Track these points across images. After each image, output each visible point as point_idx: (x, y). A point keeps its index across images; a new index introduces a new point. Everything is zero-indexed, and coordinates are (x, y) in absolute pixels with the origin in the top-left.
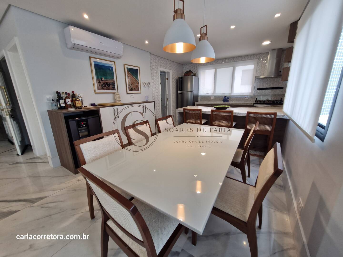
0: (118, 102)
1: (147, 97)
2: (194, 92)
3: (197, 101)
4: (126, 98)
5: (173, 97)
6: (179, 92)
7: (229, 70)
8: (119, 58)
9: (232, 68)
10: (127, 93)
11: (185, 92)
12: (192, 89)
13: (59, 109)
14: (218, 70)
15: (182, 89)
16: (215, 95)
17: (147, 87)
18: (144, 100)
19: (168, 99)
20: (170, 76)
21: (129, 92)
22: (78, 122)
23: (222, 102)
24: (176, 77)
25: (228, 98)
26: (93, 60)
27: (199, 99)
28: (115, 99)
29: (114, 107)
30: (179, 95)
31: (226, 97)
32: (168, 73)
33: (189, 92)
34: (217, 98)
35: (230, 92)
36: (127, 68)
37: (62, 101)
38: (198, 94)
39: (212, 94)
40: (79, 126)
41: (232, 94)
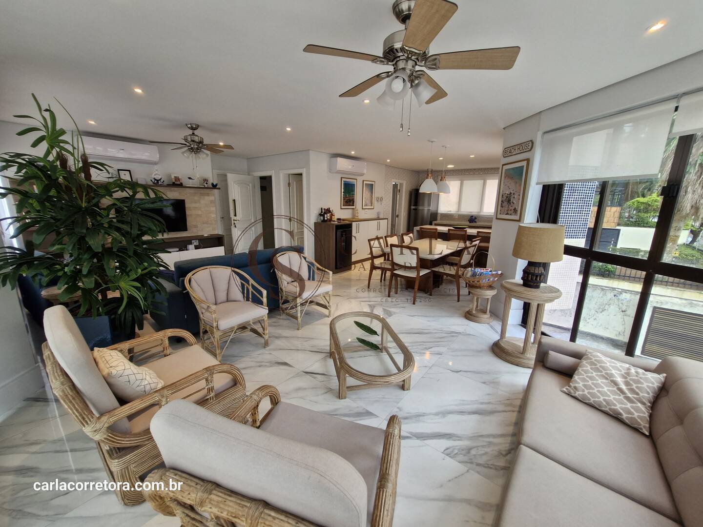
0: (356, 217)
1: (378, 214)
2: (432, 208)
3: (436, 220)
4: (362, 214)
5: (405, 214)
6: (413, 207)
7: (478, 183)
8: (362, 175)
9: (483, 181)
10: (363, 209)
11: (420, 208)
12: (429, 205)
13: (322, 221)
14: (465, 182)
15: (416, 204)
16: (460, 213)
17: (380, 202)
18: (375, 216)
19: (398, 216)
20: (403, 188)
21: (364, 207)
22: (342, 232)
23: (468, 223)
24: (409, 189)
25: (476, 218)
26: (343, 180)
27: (439, 218)
28: (354, 215)
29: (356, 222)
30: (413, 212)
31: (472, 216)
32: (401, 185)
33: (426, 209)
34: (461, 217)
35: (479, 211)
36: (366, 184)
37: (326, 215)
38: (437, 211)
39: (457, 212)
40: (342, 236)
41: (482, 214)
